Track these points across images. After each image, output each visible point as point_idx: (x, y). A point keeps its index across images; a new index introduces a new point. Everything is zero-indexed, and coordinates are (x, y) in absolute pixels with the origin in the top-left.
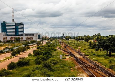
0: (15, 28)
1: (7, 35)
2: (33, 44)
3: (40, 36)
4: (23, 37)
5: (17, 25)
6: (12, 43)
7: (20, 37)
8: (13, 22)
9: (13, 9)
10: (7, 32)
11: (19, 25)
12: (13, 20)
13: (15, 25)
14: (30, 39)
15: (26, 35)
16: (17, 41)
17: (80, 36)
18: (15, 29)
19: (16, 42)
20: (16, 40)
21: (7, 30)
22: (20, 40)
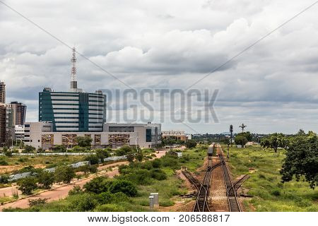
0: (77, 107)
1: (55, 130)
2: (121, 157)
3: (153, 133)
4: (100, 135)
5: (84, 99)
6: (61, 154)
7: (93, 137)
8: (73, 90)
9: (74, 50)
10: (56, 120)
11: (90, 99)
12: (75, 84)
13: (77, 98)
14: (122, 140)
15: (112, 128)
16: (81, 148)
17: (276, 135)
18: (77, 111)
19: (77, 151)
20: (79, 144)
21: (55, 115)
22: (92, 143)
